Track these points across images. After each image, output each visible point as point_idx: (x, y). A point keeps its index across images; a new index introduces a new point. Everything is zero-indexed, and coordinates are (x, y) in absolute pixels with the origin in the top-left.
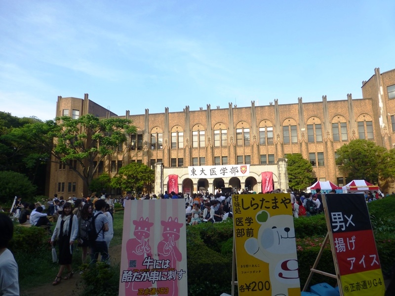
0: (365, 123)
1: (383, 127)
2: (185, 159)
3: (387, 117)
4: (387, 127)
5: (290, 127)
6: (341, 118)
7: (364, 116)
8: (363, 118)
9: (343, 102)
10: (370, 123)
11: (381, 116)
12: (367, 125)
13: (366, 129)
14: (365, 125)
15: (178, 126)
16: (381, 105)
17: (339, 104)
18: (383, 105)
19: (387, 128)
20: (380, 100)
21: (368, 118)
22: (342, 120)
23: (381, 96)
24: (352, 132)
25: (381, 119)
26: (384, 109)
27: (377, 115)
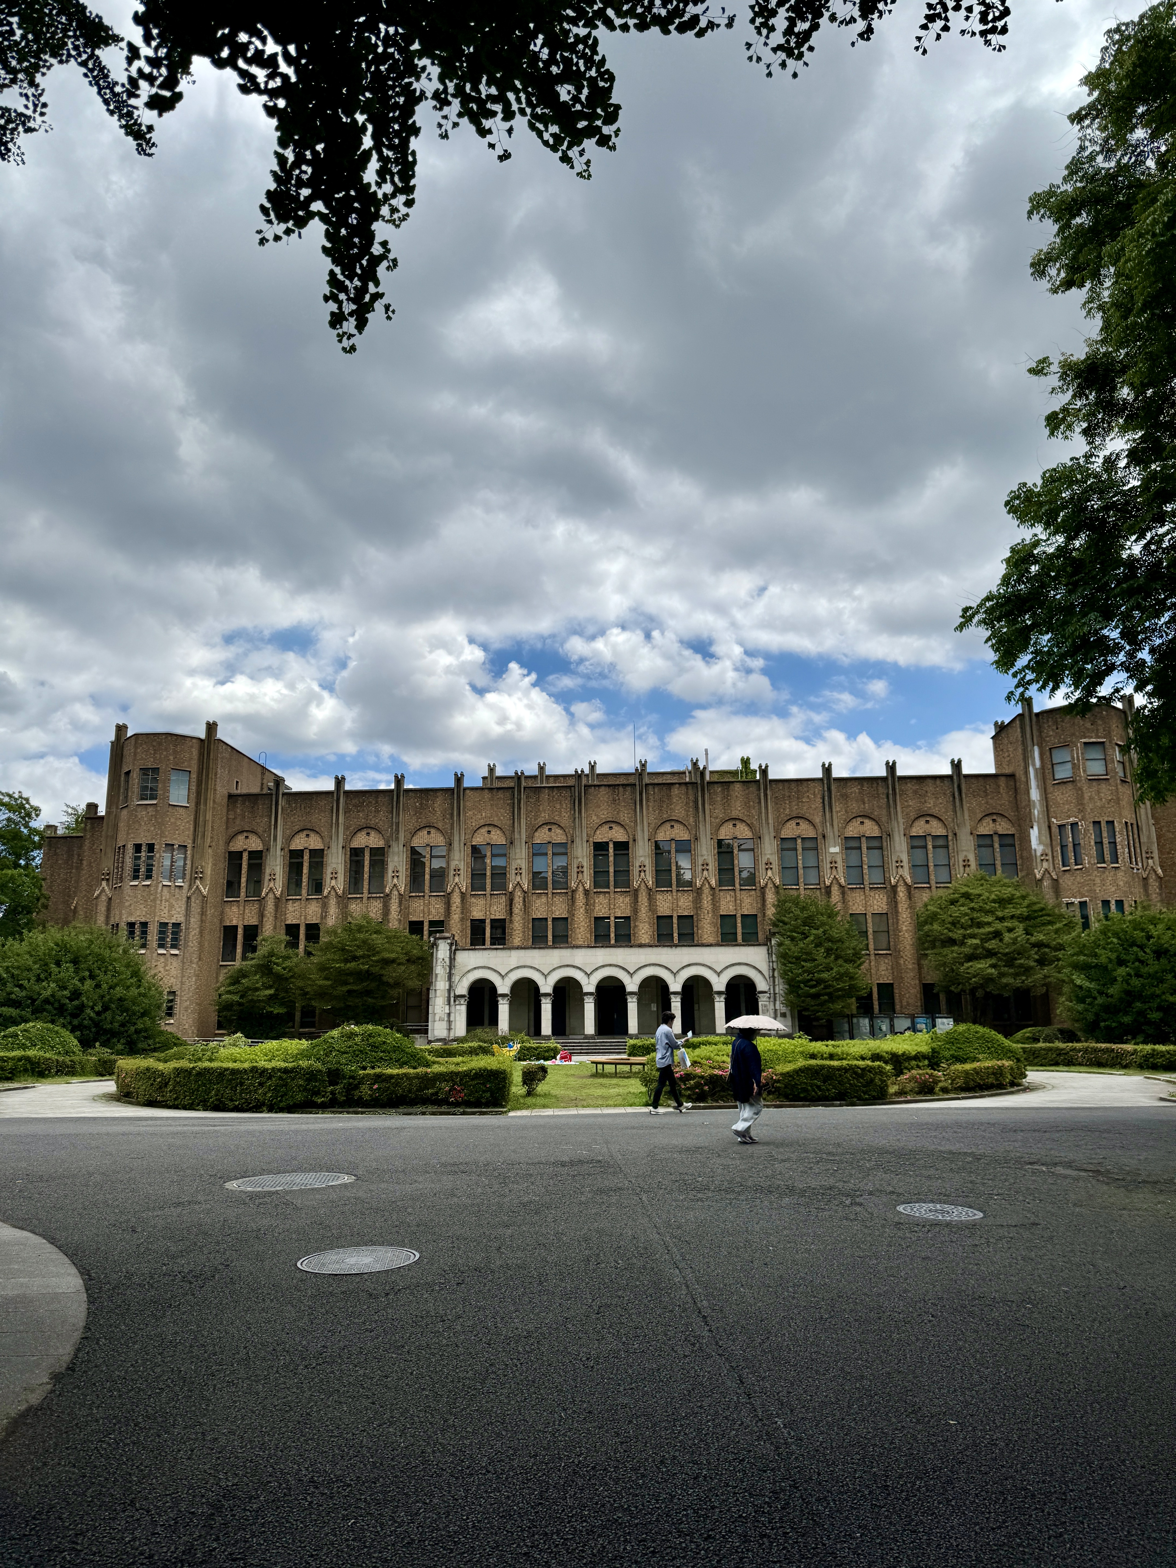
0: (996, 839)
1: (1038, 854)
2: (511, 921)
3: (1049, 827)
4: (1050, 854)
5: (799, 841)
6: (934, 823)
7: (994, 821)
8: (992, 825)
9: (938, 782)
10: (1008, 841)
11: (1036, 828)
12: (1001, 846)
13: (998, 855)
14: (997, 845)
15: (490, 829)
16: (1035, 794)
17: (930, 787)
18: (1041, 795)
19: (1050, 857)
20: (1033, 783)
21: (1003, 827)
22: (936, 828)
23: (1036, 770)
24: (961, 863)
25: (1034, 833)
26: (1041, 805)
27: (1023, 822)
